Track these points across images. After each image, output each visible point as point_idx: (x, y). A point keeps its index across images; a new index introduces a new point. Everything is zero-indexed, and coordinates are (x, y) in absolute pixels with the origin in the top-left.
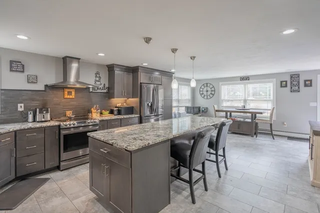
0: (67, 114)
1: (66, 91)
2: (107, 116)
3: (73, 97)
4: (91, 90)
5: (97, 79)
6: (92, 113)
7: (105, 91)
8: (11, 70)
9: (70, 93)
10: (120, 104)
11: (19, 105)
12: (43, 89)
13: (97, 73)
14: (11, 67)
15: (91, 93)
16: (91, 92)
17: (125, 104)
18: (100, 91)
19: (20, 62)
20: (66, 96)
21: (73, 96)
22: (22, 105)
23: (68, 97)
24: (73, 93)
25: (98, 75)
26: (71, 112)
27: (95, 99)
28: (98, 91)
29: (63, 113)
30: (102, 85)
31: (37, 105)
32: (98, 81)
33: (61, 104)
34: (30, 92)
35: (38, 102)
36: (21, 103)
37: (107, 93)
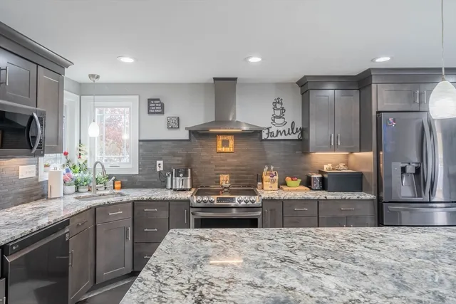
0: (221, 179)
1: (220, 139)
2: (295, 191)
3: (232, 150)
4: (264, 136)
5: (278, 113)
6: (262, 182)
7: (295, 137)
8: (149, 113)
9: (225, 143)
10: (330, 165)
11: (158, 162)
12: (187, 138)
13: (278, 101)
14: (149, 108)
15: (265, 143)
16: (266, 140)
17: (342, 165)
18: (283, 137)
19: (158, 100)
20: (220, 149)
21: (230, 148)
22: (161, 162)
23: (223, 149)
24: (231, 143)
25: (279, 106)
26: (228, 175)
27: (272, 153)
28: (279, 137)
29: (216, 178)
30: (289, 126)
31: (180, 162)
32: (280, 117)
33: (212, 162)
34: (170, 143)
35: (180, 158)
36: (160, 159)
37: (299, 140)
